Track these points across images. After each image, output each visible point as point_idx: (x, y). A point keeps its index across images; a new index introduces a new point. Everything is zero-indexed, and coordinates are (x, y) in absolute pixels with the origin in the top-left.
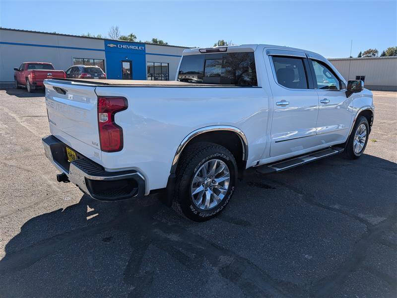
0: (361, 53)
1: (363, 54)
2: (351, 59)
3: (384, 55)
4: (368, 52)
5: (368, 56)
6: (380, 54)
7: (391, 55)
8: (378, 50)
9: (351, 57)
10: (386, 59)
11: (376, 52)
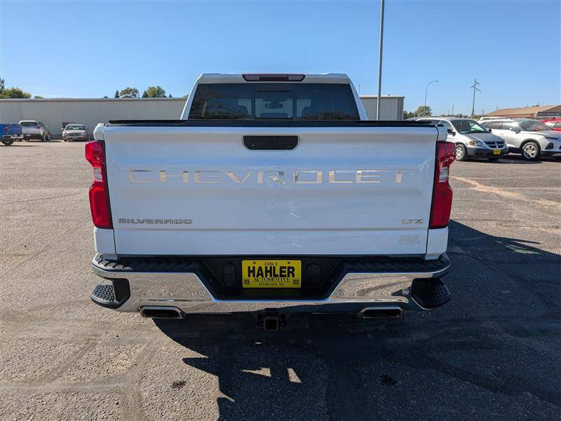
0: (117, 93)
1: (122, 94)
2: (106, 100)
3: (146, 95)
4: (127, 91)
5: (127, 97)
6: (141, 95)
7: (154, 96)
8: (138, 90)
9: (106, 97)
10: (149, 100)
11: (136, 91)
